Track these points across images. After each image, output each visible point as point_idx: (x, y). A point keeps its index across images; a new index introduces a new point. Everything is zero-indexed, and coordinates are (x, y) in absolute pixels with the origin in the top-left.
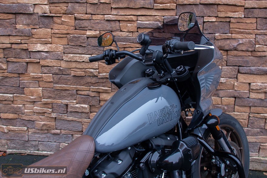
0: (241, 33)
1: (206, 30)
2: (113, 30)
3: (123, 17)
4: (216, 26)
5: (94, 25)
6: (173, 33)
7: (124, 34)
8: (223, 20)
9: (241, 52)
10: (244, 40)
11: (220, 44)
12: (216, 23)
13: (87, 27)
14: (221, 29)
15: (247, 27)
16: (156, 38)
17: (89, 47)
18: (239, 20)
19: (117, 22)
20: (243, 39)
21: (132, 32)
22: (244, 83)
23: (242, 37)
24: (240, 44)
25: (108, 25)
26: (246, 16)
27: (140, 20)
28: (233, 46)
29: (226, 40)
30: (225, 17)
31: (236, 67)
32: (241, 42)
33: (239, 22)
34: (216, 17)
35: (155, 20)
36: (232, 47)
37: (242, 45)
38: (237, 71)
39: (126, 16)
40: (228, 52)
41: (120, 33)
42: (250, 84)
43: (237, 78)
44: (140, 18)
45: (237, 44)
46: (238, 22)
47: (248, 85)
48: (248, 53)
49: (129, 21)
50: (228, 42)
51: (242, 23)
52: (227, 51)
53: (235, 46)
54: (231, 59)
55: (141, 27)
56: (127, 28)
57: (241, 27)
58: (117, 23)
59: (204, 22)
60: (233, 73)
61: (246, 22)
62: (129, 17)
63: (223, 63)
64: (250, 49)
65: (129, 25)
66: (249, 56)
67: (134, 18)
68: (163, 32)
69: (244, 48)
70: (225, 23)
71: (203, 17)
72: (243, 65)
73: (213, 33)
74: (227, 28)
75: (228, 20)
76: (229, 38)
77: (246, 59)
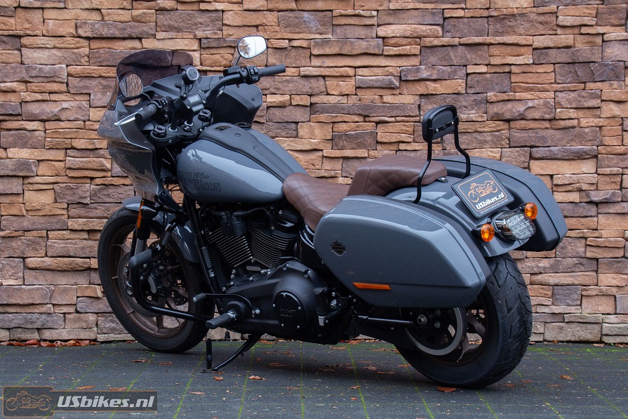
0: (531, 90)
1: (471, 87)
2: (314, 93)
3: (331, 69)
4: (487, 80)
5: (280, 86)
6: (417, 95)
7: (333, 100)
8: (498, 70)
9: (532, 121)
10: (536, 101)
11: (495, 110)
12: (488, 75)
13: (267, 89)
14: (497, 84)
15: (539, 80)
16: (388, 105)
17: (270, 124)
18: (525, 69)
19: (321, 79)
20: (533, 102)
21: (347, 95)
22: (542, 175)
23: (532, 97)
24: (530, 108)
25: (306, 84)
26: (536, 62)
27: (361, 74)
28: (518, 111)
29: (506, 103)
30: (503, 65)
31: (526, 149)
32: (530, 104)
33: (526, 73)
34: (487, 65)
35: (386, 74)
36: (517, 114)
37: (533, 110)
38: (528, 155)
39: (335, 69)
40: (511, 122)
41: (325, 99)
42: (551, 176)
43: (528, 168)
44: (360, 71)
45: (525, 108)
46: (523, 72)
47: (548, 178)
48: (543, 122)
49: (341, 76)
50: (509, 105)
51: (531, 74)
52: (508, 121)
53: (522, 112)
54: (517, 135)
55: (362, 86)
56: (338, 88)
57: (530, 81)
58: (321, 82)
59: (468, 75)
60: (522, 159)
61: (538, 71)
62: (342, 69)
63: (503, 143)
64: (547, 117)
65: (341, 83)
66: (547, 128)
67: (350, 72)
68: (400, 94)
69: (537, 115)
70: (502, 74)
71: (466, 66)
72: (537, 145)
73: (483, 91)
74: (506, 82)
75: (507, 69)
76: (510, 98)
77: (541, 133)
